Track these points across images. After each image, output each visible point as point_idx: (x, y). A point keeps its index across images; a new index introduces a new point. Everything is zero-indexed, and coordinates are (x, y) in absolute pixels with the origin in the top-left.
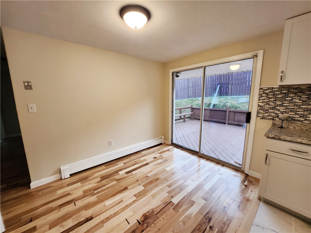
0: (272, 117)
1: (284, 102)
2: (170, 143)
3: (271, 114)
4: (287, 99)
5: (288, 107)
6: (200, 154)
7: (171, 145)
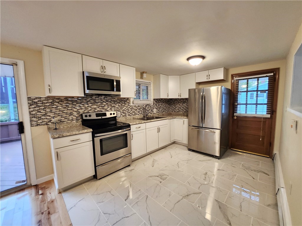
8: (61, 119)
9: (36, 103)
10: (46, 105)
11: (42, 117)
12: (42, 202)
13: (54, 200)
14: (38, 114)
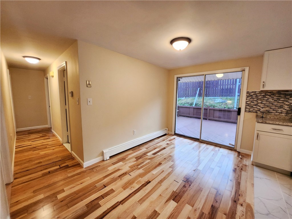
0: (255, 111)
1: (263, 101)
2: (173, 133)
3: (255, 109)
4: (265, 99)
5: (266, 104)
6: (201, 141)
7: (174, 135)
8: (270, 110)
9: (252, 95)
10: (259, 97)
11: (254, 107)
12: (240, 162)
13: (247, 165)
14: (251, 103)
